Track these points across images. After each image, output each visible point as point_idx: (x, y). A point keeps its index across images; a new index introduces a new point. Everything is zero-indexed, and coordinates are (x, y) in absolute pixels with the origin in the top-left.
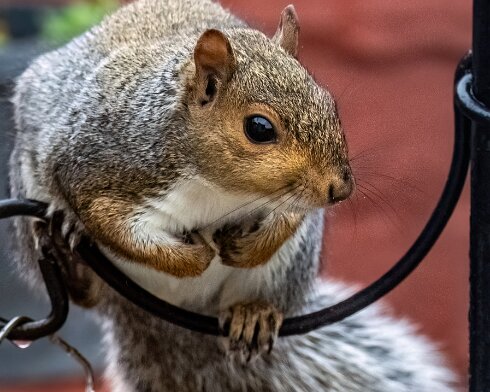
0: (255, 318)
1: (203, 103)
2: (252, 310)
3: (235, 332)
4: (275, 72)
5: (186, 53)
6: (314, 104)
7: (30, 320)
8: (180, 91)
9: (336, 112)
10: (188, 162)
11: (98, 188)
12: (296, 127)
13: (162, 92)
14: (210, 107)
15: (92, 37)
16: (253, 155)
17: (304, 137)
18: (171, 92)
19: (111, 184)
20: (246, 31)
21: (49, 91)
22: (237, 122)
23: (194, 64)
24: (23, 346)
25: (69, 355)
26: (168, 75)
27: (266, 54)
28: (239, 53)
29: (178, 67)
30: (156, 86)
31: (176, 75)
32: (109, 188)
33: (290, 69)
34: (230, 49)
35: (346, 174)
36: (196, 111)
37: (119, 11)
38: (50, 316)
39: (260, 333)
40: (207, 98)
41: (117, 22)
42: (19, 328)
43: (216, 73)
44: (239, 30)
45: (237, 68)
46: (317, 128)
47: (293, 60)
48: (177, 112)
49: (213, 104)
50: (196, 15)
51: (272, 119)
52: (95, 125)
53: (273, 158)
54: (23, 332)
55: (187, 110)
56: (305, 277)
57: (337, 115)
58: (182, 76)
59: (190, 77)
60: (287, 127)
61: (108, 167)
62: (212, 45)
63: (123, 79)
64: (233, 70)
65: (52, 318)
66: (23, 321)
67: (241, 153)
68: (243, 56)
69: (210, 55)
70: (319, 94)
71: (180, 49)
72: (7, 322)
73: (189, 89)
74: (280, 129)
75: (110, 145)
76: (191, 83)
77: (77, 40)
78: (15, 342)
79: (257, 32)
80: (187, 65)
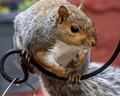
0: (74, 76)
1: (61, 23)
2: (73, 74)
3: (70, 80)
4: (78, 15)
5: (56, 11)
6: (87, 22)
7: (20, 79)
8: (55, 21)
9: (93, 24)
10: (58, 39)
11: (38, 49)
12: (83, 28)
13: (51, 21)
14: (62, 24)
15: (33, 8)
16: (73, 36)
17: (85, 31)
18: (53, 21)
19: (41, 48)
20: (71, 5)
21: (23, 22)
22: (69, 28)
23: (58, 14)
24: (18, 85)
25: (29, 87)
26: (52, 17)
27: (76, 11)
28: (69, 11)
29: (54, 15)
30: (49, 20)
31: (54, 17)
32: (40, 49)
33: (81, 14)
34: (67, 10)
35: (96, 39)
36: (59, 25)
37: (39, 2)
38: (24, 77)
39: (76, 80)
40: (61, 22)
41: (39, 5)
42: (17, 81)
43: (64, 16)
44: (69, 5)
45: (69, 15)
46: (88, 28)
47: (82, 12)
48: (54, 26)
49: (63, 23)
50: (58, 2)
51: (77, 27)
52: (35, 33)
53: (78, 36)
54: (18, 81)
55: (57, 25)
56: (87, 64)
57: (93, 25)
58: (55, 17)
59: (57, 17)
60: (81, 28)
61: (39, 43)
62: (62, 10)
63: (41, 20)
64: (68, 15)
65: (25, 78)
66: (18, 79)
67: (70, 35)
68: (70, 12)
69: (62, 12)
70: (89, 20)
71: (55, 10)
72: (14, 79)
73: (57, 20)
74: (79, 29)
75: (39, 37)
76: (58, 19)
77: (29, 9)
78: (16, 84)
79: (73, 5)
80: (56, 14)
